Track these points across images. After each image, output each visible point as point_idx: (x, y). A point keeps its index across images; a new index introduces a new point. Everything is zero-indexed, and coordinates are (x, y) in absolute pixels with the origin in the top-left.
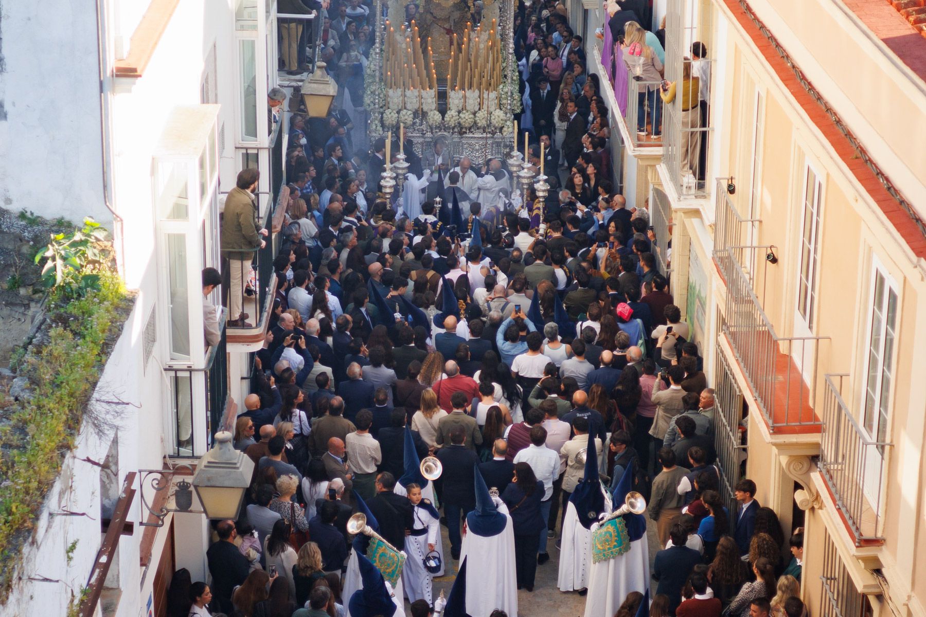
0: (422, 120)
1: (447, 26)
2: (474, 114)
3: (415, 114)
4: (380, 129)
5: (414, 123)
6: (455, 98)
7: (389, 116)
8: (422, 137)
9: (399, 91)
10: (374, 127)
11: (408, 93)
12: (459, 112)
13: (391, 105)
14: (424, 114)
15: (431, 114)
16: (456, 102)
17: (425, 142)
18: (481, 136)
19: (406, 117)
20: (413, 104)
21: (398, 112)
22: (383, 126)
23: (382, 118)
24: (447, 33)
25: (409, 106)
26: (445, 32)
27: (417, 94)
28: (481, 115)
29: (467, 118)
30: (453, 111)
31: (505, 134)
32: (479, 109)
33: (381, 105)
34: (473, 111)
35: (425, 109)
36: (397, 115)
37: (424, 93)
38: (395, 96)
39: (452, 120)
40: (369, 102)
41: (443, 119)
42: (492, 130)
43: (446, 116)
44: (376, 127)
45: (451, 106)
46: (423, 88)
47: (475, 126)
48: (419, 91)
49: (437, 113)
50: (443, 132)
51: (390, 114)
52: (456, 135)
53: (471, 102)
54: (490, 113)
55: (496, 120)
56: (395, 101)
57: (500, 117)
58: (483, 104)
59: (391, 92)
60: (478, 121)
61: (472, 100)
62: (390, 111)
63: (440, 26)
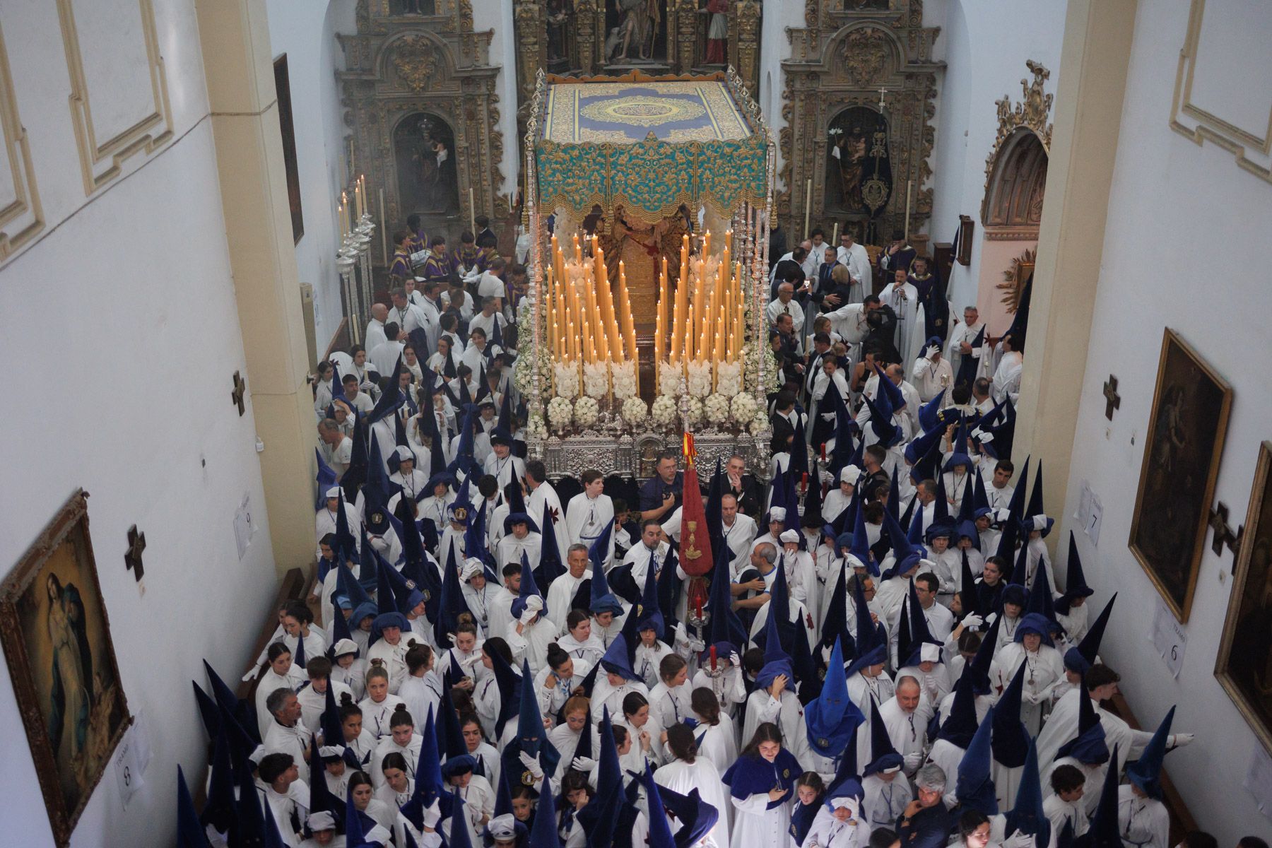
0: (613, 413)
1: (649, 242)
2: (702, 400)
3: (602, 403)
4: (542, 430)
5: (601, 420)
6: (667, 374)
7: (558, 410)
8: (615, 442)
9: (574, 367)
10: (532, 428)
11: (589, 368)
12: (677, 399)
13: (560, 389)
14: (617, 405)
15: (628, 403)
16: (672, 382)
17: (620, 450)
18: (714, 437)
19: (585, 410)
20: (597, 387)
21: (573, 402)
22: (548, 423)
23: (546, 410)
24: (650, 253)
25: (590, 390)
26: (646, 250)
27: (604, 370)
28: (715, 402)
29: (692, 408)
30: (666, 398)
31: (754, 433)
32: (711, 393)
33: (544, 387)
34: (700, 396)
35: (619, 395)
36: (571, 407)
37: (616, 368)
38: (565, 374)
39: (666, 414)
40: (523, 382)
41: (649, 412)
42: (734, 427)
43: (655, 405)
44: (536, 427)
45: (663, 388)
46: (615, 359)
47: (705, 423)
48: (607, 365)
49: (638, 401)
50: (650, 434)
51: (559, 405)
52: (673, 438)
53: (697, 381)
54: (730, 399)
55: (740, 411)
56: (568, 382)
57: (747, 405)
58: (717, 383)
59: (559, 368)
60: (709, 413)
61: (698, 379)
62: (559, 399)
63: (638, 242)
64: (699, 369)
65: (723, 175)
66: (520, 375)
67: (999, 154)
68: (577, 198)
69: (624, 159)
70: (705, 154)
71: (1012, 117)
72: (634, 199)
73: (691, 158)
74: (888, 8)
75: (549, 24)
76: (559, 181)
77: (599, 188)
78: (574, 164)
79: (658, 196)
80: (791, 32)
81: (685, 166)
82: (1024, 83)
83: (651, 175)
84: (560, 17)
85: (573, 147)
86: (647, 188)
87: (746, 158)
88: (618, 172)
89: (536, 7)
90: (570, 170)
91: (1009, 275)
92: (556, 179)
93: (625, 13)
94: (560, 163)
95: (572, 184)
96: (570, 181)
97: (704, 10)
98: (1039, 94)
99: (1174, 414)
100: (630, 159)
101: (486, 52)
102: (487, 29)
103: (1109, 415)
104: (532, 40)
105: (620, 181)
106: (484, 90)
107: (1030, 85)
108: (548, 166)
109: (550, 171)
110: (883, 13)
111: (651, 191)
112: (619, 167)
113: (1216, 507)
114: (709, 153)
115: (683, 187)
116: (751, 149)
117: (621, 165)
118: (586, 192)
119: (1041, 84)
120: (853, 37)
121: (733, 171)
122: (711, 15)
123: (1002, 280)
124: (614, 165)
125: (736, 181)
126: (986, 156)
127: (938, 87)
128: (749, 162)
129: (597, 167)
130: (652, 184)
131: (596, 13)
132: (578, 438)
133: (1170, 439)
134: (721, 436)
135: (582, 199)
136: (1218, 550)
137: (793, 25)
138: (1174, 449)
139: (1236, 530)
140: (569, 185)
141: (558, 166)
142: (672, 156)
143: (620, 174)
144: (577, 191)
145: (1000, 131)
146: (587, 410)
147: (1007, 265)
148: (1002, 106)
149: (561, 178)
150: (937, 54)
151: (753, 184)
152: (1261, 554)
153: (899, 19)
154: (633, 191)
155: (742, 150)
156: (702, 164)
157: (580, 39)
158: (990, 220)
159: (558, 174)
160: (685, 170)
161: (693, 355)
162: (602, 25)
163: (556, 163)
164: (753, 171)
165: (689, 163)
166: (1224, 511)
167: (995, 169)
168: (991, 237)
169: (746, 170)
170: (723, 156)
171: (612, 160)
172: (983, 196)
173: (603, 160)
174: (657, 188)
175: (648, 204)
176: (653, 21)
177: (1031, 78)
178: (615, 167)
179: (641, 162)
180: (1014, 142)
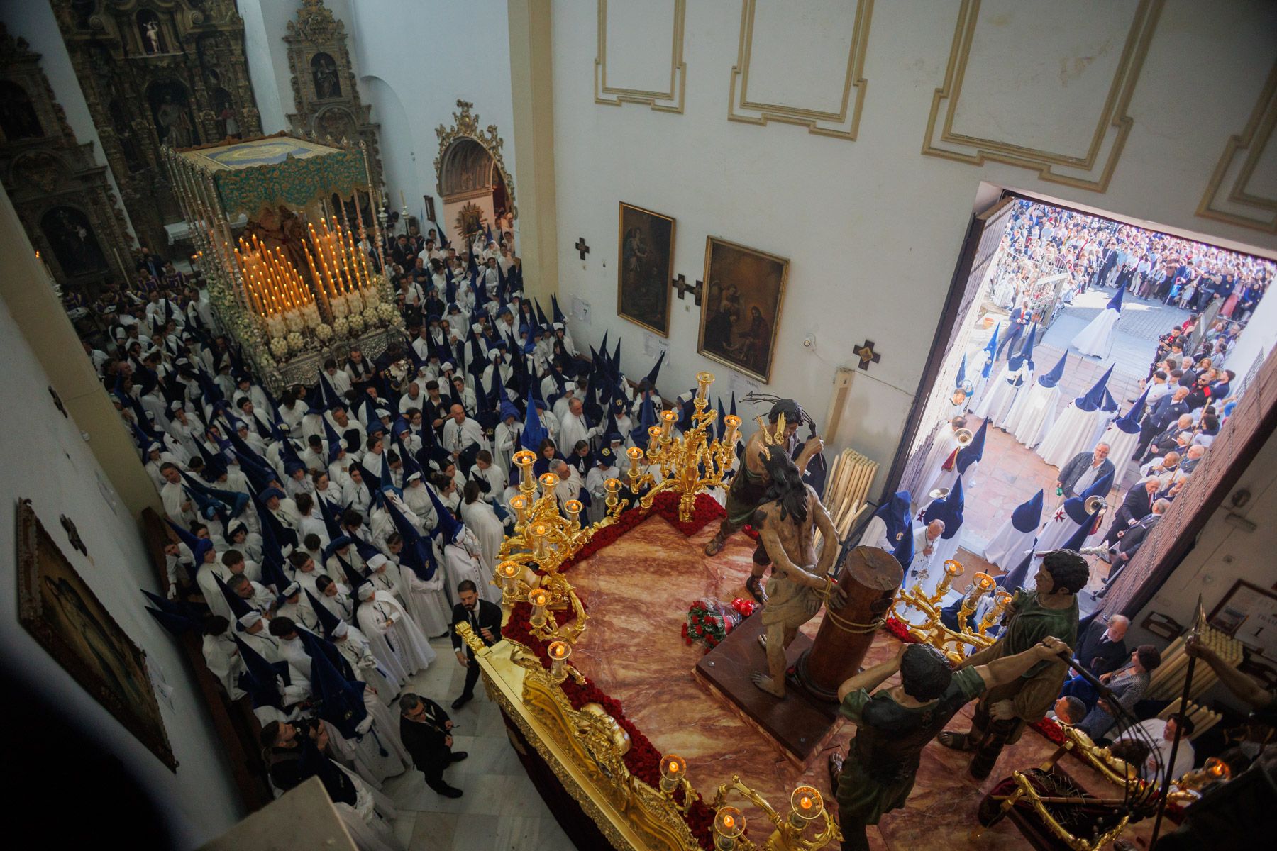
0: (312, 338)
2: (361, 313)
3: (303, 334)
4: (271, 361)
5: (306, 344)
6: (338, 304)
7: (277, 346)
8: (319, 354)
9: (278, 317)
10: (266, 362)
11: (288, 315)
12: (346, 317)
13: (275, 334)
14: (312, 331)
15: (318, 329)
16: (341, 309)
18: (374, 333)
19: (295, 341)
20: (297, 324)
21: (285, 338)
22: (273, 356)
23: (269, 349)
24: (284, 243)
25: (294, 328)
26: (281, 242)
27: (298, 313)
28: (369, 313)
29: (357, 320)
30: (340, 319)
31: (396, 325)
32: (365, 308)
34: (359, 312)
35: (312, 325)
36: (285, 342)
37: (305, 310)
38: (275, 322)
39: (343, 328)
40: (246, 337)
41: (334, 331)
42: (383, 323)
43: (335, 325)
44: (268, 360)
45: (337, 314)
46: (303, 304)
47: (366, 327)
48: (299, 310)
49: (325, 326)
50: (338, 343)
51: (277, 343)
52: (352, 341)
53: (355, 303)
54: (376, 309)
55: (384, 314)
56: (279, 327)
57: (387, 308)
58: (366, 302)
59: (269, 320)
60: (368, 320)
62: (276, 339)
64: (354, 296)
65: (341, 174)
66: (242, 334)
67: (443, 157)
68: (252, 205)
69: (276, 174)
71: (448, 135)
74: (340, 95)
75: (121, 140)
77: (265, 196)
78: (244, 183)
79: (304, 194)
80: (290, 117)
81: (316, 172)
82: (454, 114)
83: (297, 182)
84: (126, 135)
85: (240, 171)
87: (351, 162)
89: (109, 129)
90: (243, 188)
91: (458, 220)
92: (233, 195)
93: (168, 129)
94: (234, 184)
95: (247, 196)
96: (244, 195)
97: (220, 118)
98: (468, 117)
99: (635, 243)
100: (281, 173)
101: (93, 157)
102: (88, 142)
103: (583, 257)
104: (113, 151)
105: (277, 189)
106: (99, 183)
107: (458, 114)
108: (227, 187)
109: (229, 190)
110: (338, 100)
111: (299, 192)
112: (274, 180)
113: (676, 278)
114: (328, 162)
115: (317, 186)
117: (276, 178)
118: (257, 200)
119: (468, 111)
120: (327, 114)
121: (345, 171)
122: (225, 121)
123: (455, 224)
124: (271, 179)
125: (348, 177)
126: (433, 160)
127: (377, 137)
129: (260, 182)
130: (298, 187)
131: (149, 129)
132: (296, 359)
133: (635, 255)
134: (378, 331)
135: (255, 205)
136: (681, 296)
137: (290, 113)
138: (639, 259)
139: (694, 285)
140: (244, 198)
141: (233, 186)
142: (306, 167)
143: (276, 184)
144: (250, 201)
145: (441, 144)
146: (296, 339)
147: (457, 216)
148: (440, 131)
149: (237, 194)
150: (373, 119)
151: (358, 178)
152: (715, 289)
153: (349, 102)
154: (287, 194)
155: (348, 157)
156: (326, 170)
157: (143, 148)
158: (445, 193)
159: (234, 192)
160: (317, 175)
161: (347, 289)
162: (156, 137)
163: (231, 184)
164: (356, 169)
165: (318, 170)
166: (682, 277)
167: (442, 166)
168: (446, 203)
170: (338, 162)
171: (269, 176)
172: (437, 182)
173: (263, 177)
176: (188, 130)
177: (459, 111)
179: (287, 174)
180: (451, 148)
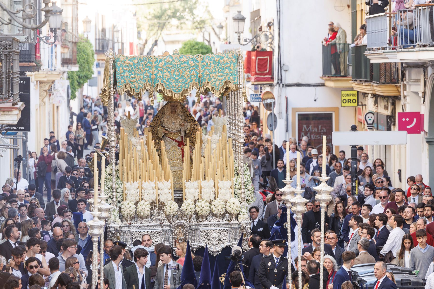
0: (159, 210)
2: (210, 202)
3: (153, 205)
5: (152, 214)
6: (190, 188)
7: (128, 206)
8: (161, 226)
9: (136, 184)
11: (145, 185)
12: (195, 201)
13: (129, 197)
14: (162, 205)
15: (168, 204)
16: (192, 191)
18: (217, 223)
20: (150, 196)
21: (136, 204)
24: (179, 146)
25: (146, 197)
26: (177, 144)
27: (153, 185)
28: (217, 203)
29: (203, 206)
30: (189, 200)
31: (240, 220)
32: (215, 199)
34: (208, 200)
35: (162, 199)
36: (134, 206)
37: (160, 185)
38: (132, 188)
39: (189, 208)
41: (180, 209)
43: (183, 205)
44: (115, 218)
45: (187, 196)
46: (159, 180)
47: (212, 214)
48: (155, 183)
49: (173, 203)
50: (180, 220)
51: (128, 204)
53: (206, 191)
54: (225, 201)
55: (231, 206)
56: (133, 191)
58: (218, 193)
59: (128, 184)
60: (214, 209)
61: (207, 189)
62: (128, 202)
63: (172, 139)
64: (208, 184)
65: (215, 72)
68: (137, 85)
69: (161, 64)
70: (205, 61)
72: (167, 86)
73: (198, 64)
76: (127, 76)
77: (149, 80)
78: (135, 67)
79: (180, 84)
81: (194, 68)
83: (177, 73)
85: (134, 58)
86: (174, 80)
87: (227, 63)
88: (159, 71)
90: (133, 70)
92: (125, 75)
94: (128, 66)
95: (134, 78)
96: (133, 76)
100: (165, 64)
105: (160, 76)
108: (121, 68)
109: (122, 71)
111: (177, 81)
112: (159, 68)
114: (207, 60)
115: (194, 79)
116: (230, 58)
117: (160, 67)
118: (142, 82)
121: (220, 70)
124: (157, 67)
125: (222, 76)
128: (228, 65)
129: (148, 69)
130: (177, 77)
132: (139, 224)
134: (222, 221)
135: (139, 86)
140: (132, 78)
141: (126, 68)
142: (187, 62)
143: (160, 72)
144: (137, 82)
146: (145, 207)
149: (128, 74)
151: (231, 78)
154: (167, 81)
155: (225, 59)
156: (204, 67)
159: (126, 72)
160: (194, 70)
163: (126, 66)
164: (231, 70)
165: (197, 66)
169: (227, 70)
171: (155, 65)
173: (150, 65)
174: (180, 80)
175: (175, 89)
178: (157, 69)
179: (171, 66)
